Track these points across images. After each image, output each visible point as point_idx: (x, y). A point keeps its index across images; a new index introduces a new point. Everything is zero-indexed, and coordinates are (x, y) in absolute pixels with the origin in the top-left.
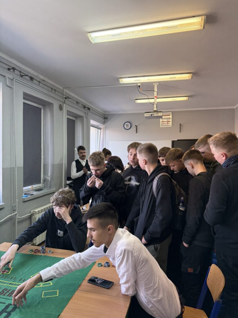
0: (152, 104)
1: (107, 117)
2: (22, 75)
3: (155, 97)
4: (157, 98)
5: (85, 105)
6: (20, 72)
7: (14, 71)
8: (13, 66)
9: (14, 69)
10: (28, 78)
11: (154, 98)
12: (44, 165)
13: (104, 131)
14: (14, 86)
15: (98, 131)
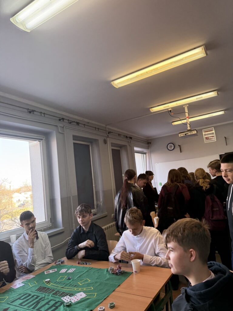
0: (185, 124)
1: (150, 142)
2: (70, 122)
3: (187, 117)
4: (190, 118)
5: (126, 135)
6: (68, 120)
7: (63, 121)
8: (62, 117)
9: (63, 119)
10: (75, 123)
11: (186, 119)
12: (96, 192)
13: (149, 155)
14: (65, 132)
15: (143, 156)
